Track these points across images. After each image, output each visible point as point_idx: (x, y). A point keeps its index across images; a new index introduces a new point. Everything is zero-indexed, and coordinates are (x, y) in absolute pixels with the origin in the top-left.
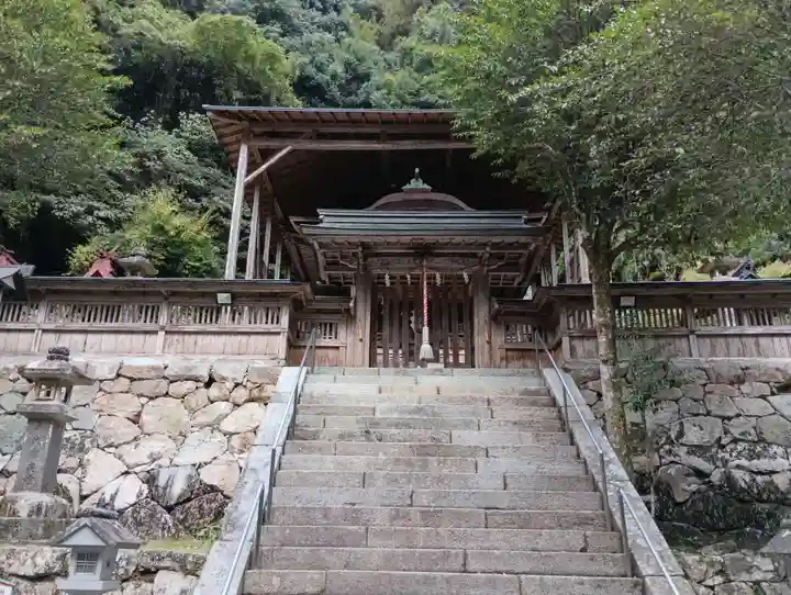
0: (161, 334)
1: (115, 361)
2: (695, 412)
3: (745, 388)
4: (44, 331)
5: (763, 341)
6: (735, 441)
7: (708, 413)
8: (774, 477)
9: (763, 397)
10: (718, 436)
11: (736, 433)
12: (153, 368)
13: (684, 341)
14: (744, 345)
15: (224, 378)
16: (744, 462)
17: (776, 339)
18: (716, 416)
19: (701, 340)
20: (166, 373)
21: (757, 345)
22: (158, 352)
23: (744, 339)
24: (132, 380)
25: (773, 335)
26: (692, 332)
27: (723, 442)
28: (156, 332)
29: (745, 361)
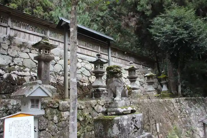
2: (3, 53)
3: (22, 49)
5: (31, 36)
6: (15, 65)
7: (8, 55)
8: (25, 78)
9: (27, 53)
10: (9, 63)
11: (16, 62)
13: (5, 29)
16: (16, 72)
17: (35, 37)
18: (10, 56)
19: (12, 30)
21: (29, 36)
23: (26, 34)
25: (34, 35)
26: (9, 26)
27: (11, 65)
29: (25, 40)
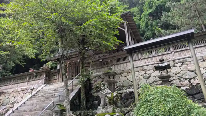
0: (27, 82)
1: (21, 88)
3: (122, 75)
4: (13, 84)
6: (118, 87)
9: (126, 76)
12: (26, 88)
14: (124, 65)
15: (35, 88)
19: (115, 66)
20: (27, 89)
21: (126, 64)
22: (27, 85)
23: (124, 64)
24: (23, 91)
26: (113, 64)
28: (26, 82)
29: (123, 69)
